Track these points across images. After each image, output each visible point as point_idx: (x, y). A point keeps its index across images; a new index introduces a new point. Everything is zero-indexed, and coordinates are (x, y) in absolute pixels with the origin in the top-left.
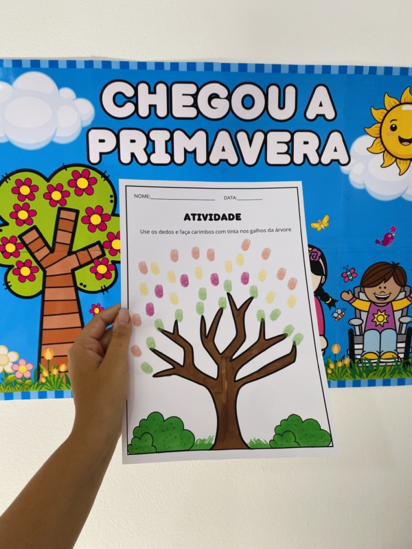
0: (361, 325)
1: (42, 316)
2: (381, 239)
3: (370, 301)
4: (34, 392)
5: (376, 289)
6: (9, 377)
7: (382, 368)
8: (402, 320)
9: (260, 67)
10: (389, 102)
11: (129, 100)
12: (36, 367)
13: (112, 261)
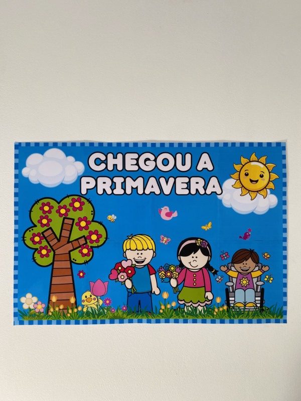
0: (233, 286)
1: (52, 276)
2: (243, 236)
3: (238, 271)
4: (45, 321)
5: (241, 265)
6: (32, 311)
7: (247, 312)
8: (258, 283)
9: (171, 144)
10: (244, 160)
11: (103, 162)
12: (47, 306)
13: (91, 247)
